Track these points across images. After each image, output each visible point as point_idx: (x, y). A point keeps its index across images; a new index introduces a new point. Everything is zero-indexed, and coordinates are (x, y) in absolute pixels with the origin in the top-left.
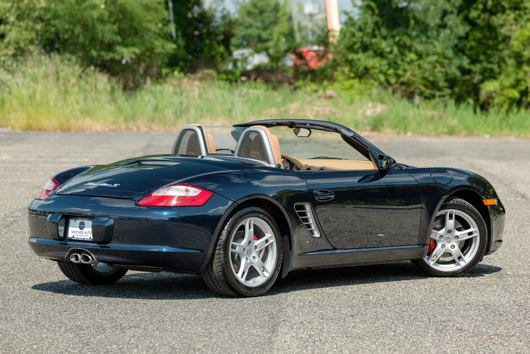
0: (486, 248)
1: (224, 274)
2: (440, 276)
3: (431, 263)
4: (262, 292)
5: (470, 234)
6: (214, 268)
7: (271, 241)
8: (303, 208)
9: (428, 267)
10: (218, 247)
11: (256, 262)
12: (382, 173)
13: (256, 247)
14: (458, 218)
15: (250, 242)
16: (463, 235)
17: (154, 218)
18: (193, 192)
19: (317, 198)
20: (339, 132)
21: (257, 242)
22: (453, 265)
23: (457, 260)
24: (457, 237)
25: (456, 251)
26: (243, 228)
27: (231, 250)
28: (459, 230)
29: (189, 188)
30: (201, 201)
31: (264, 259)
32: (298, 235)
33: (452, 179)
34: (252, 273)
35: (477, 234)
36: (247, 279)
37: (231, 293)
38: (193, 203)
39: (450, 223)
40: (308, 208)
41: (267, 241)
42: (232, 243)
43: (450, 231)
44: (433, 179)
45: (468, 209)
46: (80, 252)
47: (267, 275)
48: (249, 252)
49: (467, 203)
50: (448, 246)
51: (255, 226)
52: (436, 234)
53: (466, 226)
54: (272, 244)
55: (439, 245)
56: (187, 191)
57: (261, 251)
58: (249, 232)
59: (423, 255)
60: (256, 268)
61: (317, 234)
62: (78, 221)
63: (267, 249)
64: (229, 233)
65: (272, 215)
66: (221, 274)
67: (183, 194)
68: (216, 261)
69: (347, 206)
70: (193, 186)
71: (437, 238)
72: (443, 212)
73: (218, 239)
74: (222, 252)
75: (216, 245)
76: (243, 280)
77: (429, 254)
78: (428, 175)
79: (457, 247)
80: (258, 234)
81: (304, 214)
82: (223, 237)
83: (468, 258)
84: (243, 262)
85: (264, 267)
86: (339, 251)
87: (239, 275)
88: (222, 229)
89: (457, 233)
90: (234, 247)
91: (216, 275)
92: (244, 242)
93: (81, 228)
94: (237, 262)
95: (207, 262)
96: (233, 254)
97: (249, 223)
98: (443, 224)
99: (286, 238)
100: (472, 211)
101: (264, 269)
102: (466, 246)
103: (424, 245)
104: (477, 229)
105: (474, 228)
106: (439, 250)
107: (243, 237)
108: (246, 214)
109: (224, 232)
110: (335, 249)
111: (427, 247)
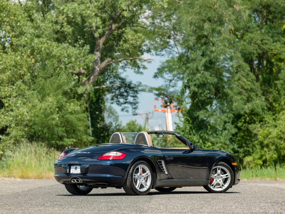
0: (233, 183)
1: (131, 186)
2: (214, 193)
3: (212, 188)
4: (146, 194)
5: (227, 176)
6: (127, 184)
7: (149, 174)
8: (161, 162)
9: (210, 189)
10: (129, 176)
11: (143, 182)
12: (192, 150)
13: (143, 176)
14: (222, 170)
15: (141, 174)
16: (224, 176)
17: (104, 164)
18: (119, 154)
19: (166, 159)
20: (175, 135)
21: (144, 175)
22: (220, 188)
23: (222, 186)
24: (222, 177)
25: (221, 183)
26: (138, 169)
27: (133, 177)
28: (222, 174)
29: (117, 153)
30: (122, 158)
31: (146, 181)
33: (219, 154)
34: (142, 186)
35: (229, 176)
36: (140, 189)
37: (133, 193)
38: (119, 158)
39: (219, 171)
40: (163, 162)
41: (147, 174)
42: (134, 174)
43: (219, 175)
44: (212, 154)
45: (226, 166)
46: (75, 178)
47: (148, 187)
48: (140, 178)
49: (225, 164)
50: (218, 181)
51: (143, 168)
52: (213, 176)
53: (225, 173)
54: (149, 175)
55: (215, 180)
56: (117, 154)
57: (145, 178)
58: (140, 170)
59: (208, 184)
60: (143, 184)
61: (166, 173)
62: (75, 167)
63: (147, 177)
64: (133, 170)
65: (149, 164)
66: (130, 186)
67: (115, 155)
68: (128, 181)
69: (178, 165)
70: (119, 152)
71: (214, 178)
72: (216, 167)
73: (129, 172)
74: (130, 177)
76: (138, 189)
77: (211, 184)
78: (210, 152)
79: (222, 181)
80: (144, 171)
81: (161, 165)
82: (131, 172)
83: (226, 185)
84: (138, 181)
85: (146, 184)
86: (175, 180)
87: (137, 187)
88: (130, 168)
89: (222, 176)
90: (134, 176)
91: (128, 186)
92: (139, 174)
93: (76, 169)
94: (136, 182)
95: (124, 181)
96: (134, 178)
97: (140, 167)
98: (216, 172)
99: (154, 173)
100: (227, 167)
101: (146, 185)
102: (225, 181)
103: (209, 180)
104: (229, 174)
105: (228, 174)
106: (214, 182)
107: (138, 172)
108: (139, 163)
109: (131, 170)
110: (173, 179)
111: (210, 181)
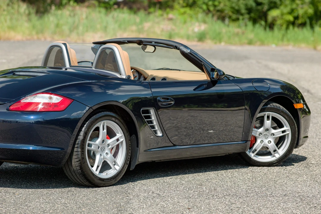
0: (296, 143)
1: (81, 168)
2: (259, 166)
3: (252, 155)
4: (113, 182)
5: (283, 132)
6: (73, 163)
7: (121, 140)
8: (148, 112)
9: (250, 158)
10: (76, 146)
11: (109, 158)
12: (213, 83)
13: (109, 145)
14: (274, 119)
15: (103, 141)
16: (278, 132)
17: (23, 121)
18: (56, 99)
19: (159, 104)
20: (179, 49)
21: (110, 141)
22: (269, 157)
23: (272, 152)
24: (273, 134)
25: (272, 146)
26: (97, 129)
27: (87, 148)
28: (275, 128)
29: (52, 96)
30: (63, 107)
31: (115, 155)
32: (143, 133)
33: (269, 87)
34: (105, 166)
35: (289, 132)
36: (101, 172)
37: (87, 183)
38: (56, 109)
39: (268, 123)
40: (152, 112)
41: (118, 140)
42: (88, 142)
43: (267, 130)
44: (255, 87)
45: (282, 112)
47: (118, 168)
48: (103, 149)
49: (281, 107)
50: (266, 141)
51: (108, 127)
52: (256, 132)
53: (280, 125)
54: (122, 142)
55: (259, 141)
56: (51, 98)
57: (112, 148)
58: (103, 133)
59: (245, 149)
60: (109, 162)
61: (160, 134)
63: (118, 146)
64: (86, 134)
65: (123, 118)
66: (78, 168)
67: (47, 101)
68: (74, 157)
69: (184, 109)
70: (56, 95)
71: (257, 135)
72: (262, 114)
73: (76, 139)
74: (79, 150)
75: (74, 144)
76: (97, 173)
77: (251, 148)
78: (251, 85)
79: (273, 143)
80: (111, 134)
81: (149, 117)
82: (81, 137)
83: (282, 151)
84: (98, 157)
85: (115, 162)
86: (178, 147)
87: (94, 169)
88: (80, 130)
89: (273, 131)
90: (90, 145)
91: (75, 168)
92: (99, 141)
94: (92, 157)
95: (67, 157)
96: (89, 151)
97: (103, 125)
98: (262, 124)
99: (134, 137)
100: (286, 114)
101: (115, 163)
102: (280, 141)
103: (247, 141)
104: (289, 128)
105: (287, 127)
106: (258, 145)
107: (98, 137)
108: (101, 117)
109: (82, 133)
110: (175, 145)
111: (249, 143)
